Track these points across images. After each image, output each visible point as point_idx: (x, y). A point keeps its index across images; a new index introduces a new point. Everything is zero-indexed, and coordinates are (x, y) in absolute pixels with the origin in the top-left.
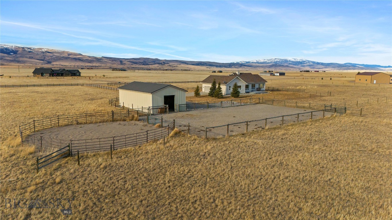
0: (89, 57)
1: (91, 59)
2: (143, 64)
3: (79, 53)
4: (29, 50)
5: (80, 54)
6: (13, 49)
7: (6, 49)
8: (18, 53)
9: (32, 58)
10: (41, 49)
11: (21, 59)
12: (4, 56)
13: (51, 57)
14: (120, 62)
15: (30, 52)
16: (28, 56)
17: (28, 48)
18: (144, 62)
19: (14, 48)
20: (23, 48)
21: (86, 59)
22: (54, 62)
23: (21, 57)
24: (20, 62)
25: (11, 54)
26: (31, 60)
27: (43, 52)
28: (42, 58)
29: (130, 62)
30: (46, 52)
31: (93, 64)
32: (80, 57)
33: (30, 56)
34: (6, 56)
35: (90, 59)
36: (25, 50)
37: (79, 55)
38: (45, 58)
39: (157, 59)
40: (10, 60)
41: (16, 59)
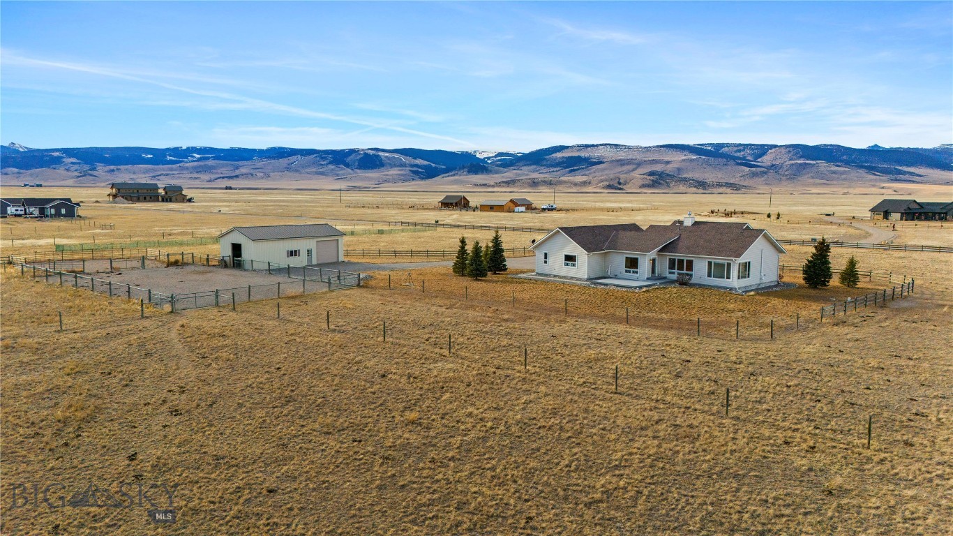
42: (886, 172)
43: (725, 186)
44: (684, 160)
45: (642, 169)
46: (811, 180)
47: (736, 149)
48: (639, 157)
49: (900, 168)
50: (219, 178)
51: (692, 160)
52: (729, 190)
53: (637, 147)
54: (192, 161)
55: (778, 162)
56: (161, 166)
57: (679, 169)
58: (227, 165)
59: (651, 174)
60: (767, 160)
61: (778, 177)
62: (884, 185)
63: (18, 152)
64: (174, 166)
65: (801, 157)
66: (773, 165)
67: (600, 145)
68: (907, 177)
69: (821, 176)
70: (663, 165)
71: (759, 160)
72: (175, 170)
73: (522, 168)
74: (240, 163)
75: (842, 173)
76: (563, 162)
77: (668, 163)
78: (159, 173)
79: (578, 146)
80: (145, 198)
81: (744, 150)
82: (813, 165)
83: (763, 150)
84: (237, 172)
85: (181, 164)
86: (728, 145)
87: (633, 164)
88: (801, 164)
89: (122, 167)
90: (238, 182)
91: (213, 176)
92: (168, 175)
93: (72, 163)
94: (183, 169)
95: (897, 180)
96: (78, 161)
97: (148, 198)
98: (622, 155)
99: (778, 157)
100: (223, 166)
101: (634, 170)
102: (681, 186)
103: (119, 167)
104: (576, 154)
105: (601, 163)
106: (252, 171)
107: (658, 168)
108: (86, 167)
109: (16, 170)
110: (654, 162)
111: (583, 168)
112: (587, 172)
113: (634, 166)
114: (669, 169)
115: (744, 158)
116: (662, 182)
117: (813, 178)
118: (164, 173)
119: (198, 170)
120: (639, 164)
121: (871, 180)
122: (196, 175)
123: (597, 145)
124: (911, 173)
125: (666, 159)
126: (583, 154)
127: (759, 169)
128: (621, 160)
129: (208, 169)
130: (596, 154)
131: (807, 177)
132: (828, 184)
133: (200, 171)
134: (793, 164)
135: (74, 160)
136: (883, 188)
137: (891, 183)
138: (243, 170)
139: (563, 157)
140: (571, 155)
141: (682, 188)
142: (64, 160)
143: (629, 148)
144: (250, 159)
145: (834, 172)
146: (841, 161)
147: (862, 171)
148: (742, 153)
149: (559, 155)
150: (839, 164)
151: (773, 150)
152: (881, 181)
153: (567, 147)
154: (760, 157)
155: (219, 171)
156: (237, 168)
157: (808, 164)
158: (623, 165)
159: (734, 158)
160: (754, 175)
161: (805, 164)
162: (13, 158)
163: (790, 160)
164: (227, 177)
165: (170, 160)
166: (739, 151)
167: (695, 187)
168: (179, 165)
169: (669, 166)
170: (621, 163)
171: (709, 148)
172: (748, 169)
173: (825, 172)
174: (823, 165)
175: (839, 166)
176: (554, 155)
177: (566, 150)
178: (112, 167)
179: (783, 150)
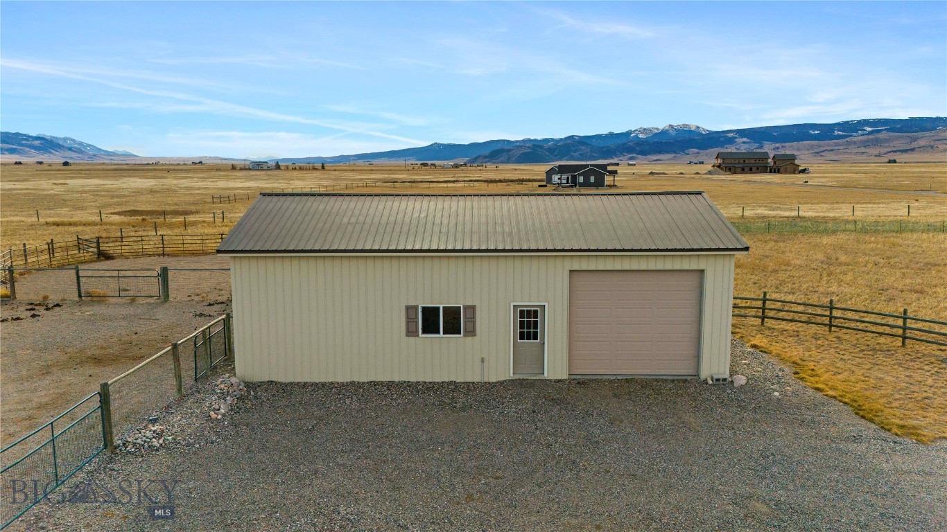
50: (890, 152)
54: (863, 135)
56: (827, 142)
58: (902, 137)
63: (701, 134)
64: (840, 141)
72: (841, 145)
74: (920, 134)
78: (822, 149)
80: (751, 169)
84: (914, 145)
85: (848, 139)
89: (787, 144)
90: (914, 156)
91: (883, 150)
92: (832, 150)
93: (744, 143)
94: (849, 143)
96: (748, 140)
97: (754, 169)
100: (897, 138)
103: (784, 144)
106: (932, 143)
108: (756, 145)
109: (696, 150)
118: (829, 148)
119: (866, 144)
122: (863, 150)
129: (877, 143)
133: (869, 146)
135: (745, 140)
138: (922, 143)
142: (737, 140)
144: (934, 129)
155: (891, 144)
156: (915, 140)
162: (695, 140)
164: (900, 151)
165: (838, 135)
168: (846, 139)
178: (777, 145)
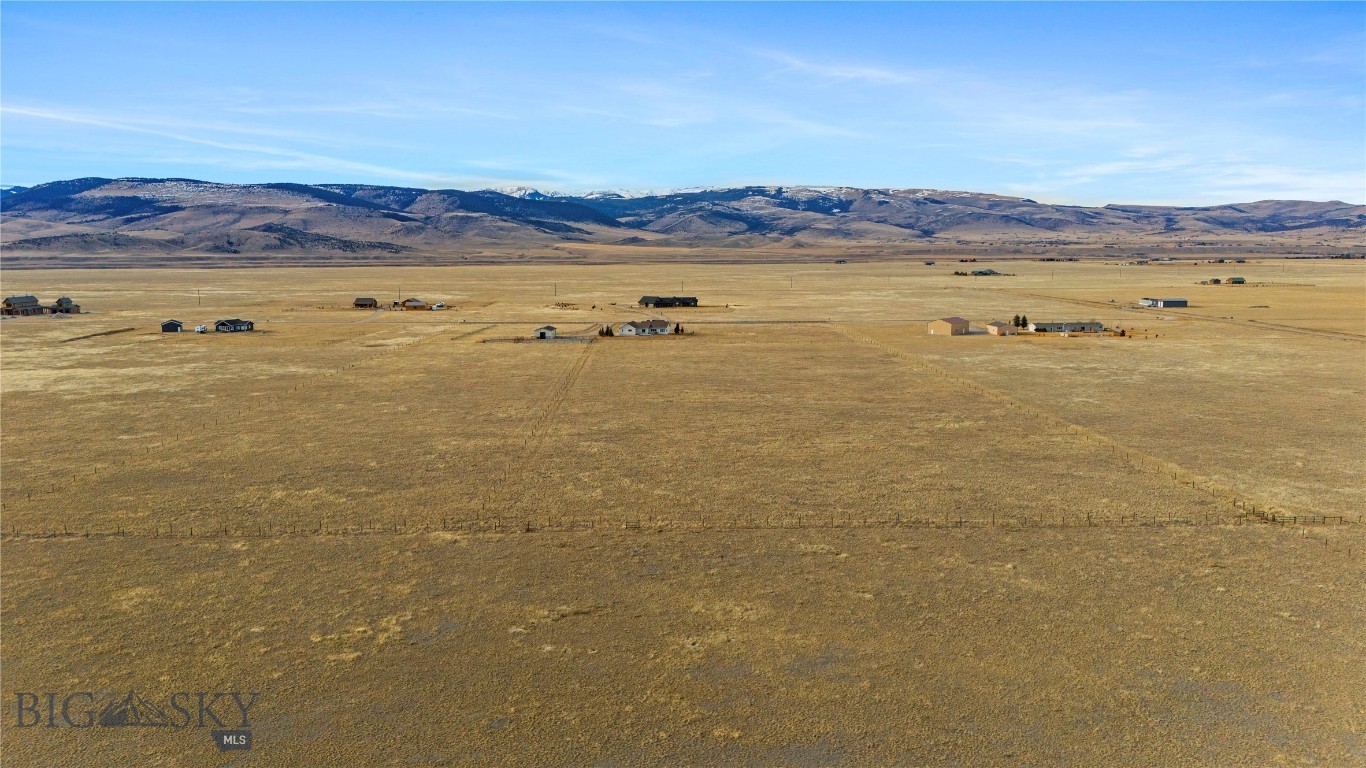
0: (1058, 209)
1: (1062, 217)
2: (1259, 225)
3: (1026, 198)
4: (881, 198)
5: (1029, 201)
6: (842, 197)
7: (826, 198)
8: (852, 208)
9: (884, 221)
10: (914, 191)
11: (855, 226)
12: (815, 220)
13: (938, 215)
14: (1164, 224)
15: (881, 203)
16: (874, 215)
17: (880, 192)
18: (1273, 218)
19: (847, 193)
20: (867, 192)
21: (1042, 219)
22: (941, 230)
23: (854, 220)
24: (850, 234)
25: (835, 211)
26: (878, 228)
27: (917, 202)
28: (912, 221)
29: (1205, 221)
30: (925, 199)
31: (1060, 233)
32: (1024, 212)
33: (879, 217)
34: (819, 220)
35: (1057, 216)
36: (870, 198)
37: (1022, 206)
38: (918, 219)
39: (1339, 203)
40: (828, 230)
41: (843, 227)
42: (556, 228)
43: (379, 247)
44: (309, 209)
45: (248, 221)
46: (477, 239)
47: (375, 193)
48: (241, 202)
49: (567, 223)
51: (321, 209)
52: (385, 254)
53: (232, 187)
55: (431, 214)
57: (304, 222)
59: (269, 228)
60: (417, 210)
61: (439, 234)
62: (558, 245)
65: (460, 207)
66: (428, 218)
67: (168, 179)
68: (576, 234)
69: (486, 232)
70: (281, 216)
71: (407, 209)
73: (28, 214)
75: (511, 230)
76: (107, 206)
77: (286, 212)
79: (128, 180)
81: (385, 195)
82: (477, 218)
83: (409, 196)
86: (362, 187)
87: (233, 212)
88: (462, 218)
95: (569, 239)
98: (209, 198)
99: (431, 206)
101: (236, 221)
102: (320, 247)
104: (129, 194)
105: (175, 209)
107: (274, 219)
110: (264, 210)
111: (148, 217)
112: (158, 224)
113: (237, 216)
114: (290, 220)
115: (386, 207)
116: (292, 241)
117: (477, 234)
120: (243, 213)
121: (543, 239)
123: (162, 181)
124: (580, 230)
125: (282, 206)
126: (143, 193)
127: (414, 224)
128: (209, 206)
130: (162, 194)
131: (471, 233)
132: (498, 244)
134: (452, 218)
136: (556, 249)
137: (561, 242)
139: (105, 197)
140: (119, 194)
141: (322, 250)
143: (218, 186)
145: (501, 229)
146: (506, 214)
147: (531, 227)
148: (384, 199)
149: (96, 194)
150: (505, 218)
151: (424, 196)
152: (554, 240)
153: (108, 181)
154: (408, 206)
157: (470, 217)
158: (216, 213)
159: (377, 207)
160: (409, 231)
161: (467, 216)
163: (447, 210)
166: (380, 196)
167: (340, 248)
169: (289, 217)
170: (215, 211)
171: (337, 191)
172: (399, 223)
173: (492, 228)
174: (489, 220)
175: (505, 221)
176: (87, 194)
177: (107, 186)
179: (436, 198)
